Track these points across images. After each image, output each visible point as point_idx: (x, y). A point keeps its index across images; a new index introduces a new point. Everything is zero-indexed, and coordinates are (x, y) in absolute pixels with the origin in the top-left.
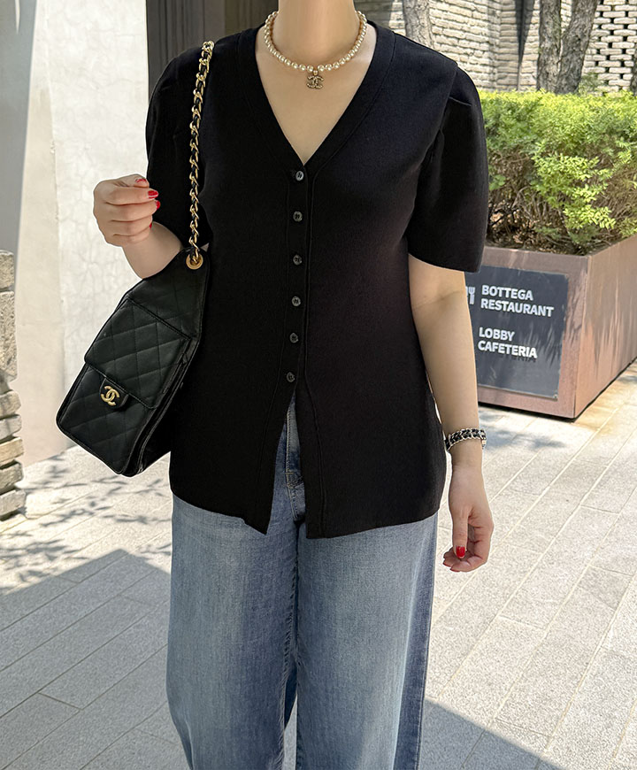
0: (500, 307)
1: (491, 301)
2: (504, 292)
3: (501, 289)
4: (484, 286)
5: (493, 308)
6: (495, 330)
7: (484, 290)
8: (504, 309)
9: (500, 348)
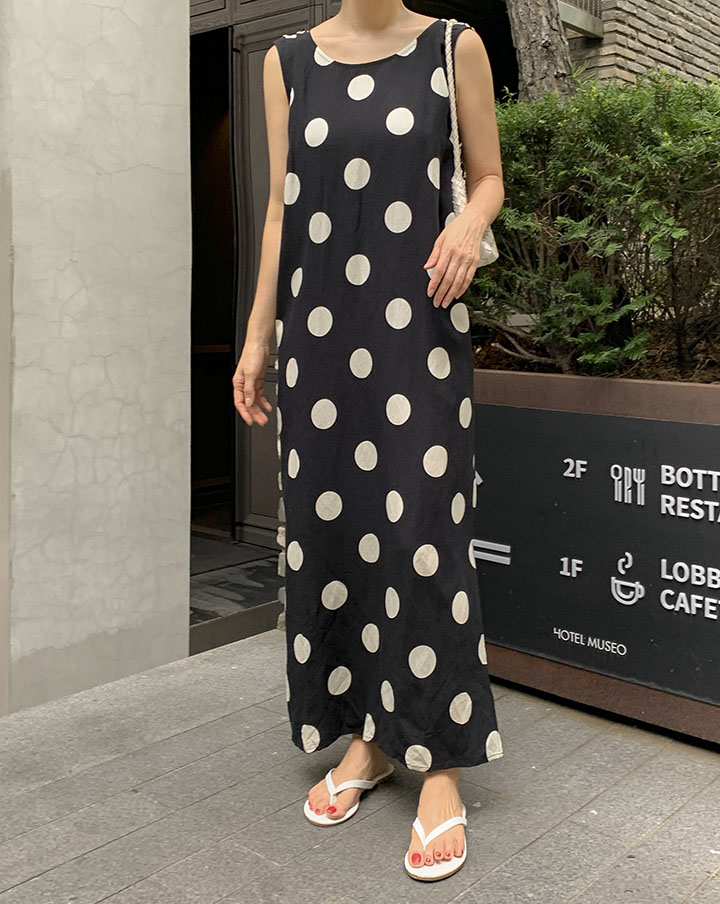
0: (701, 512)
1: (680, 499)
2: (707, 478)
3: (700, 472)
4: (664, 467)
5: (686, 515)
6: (694, 567)
7: (664, 474)
8: (711, 519)
9: (709, 608)
